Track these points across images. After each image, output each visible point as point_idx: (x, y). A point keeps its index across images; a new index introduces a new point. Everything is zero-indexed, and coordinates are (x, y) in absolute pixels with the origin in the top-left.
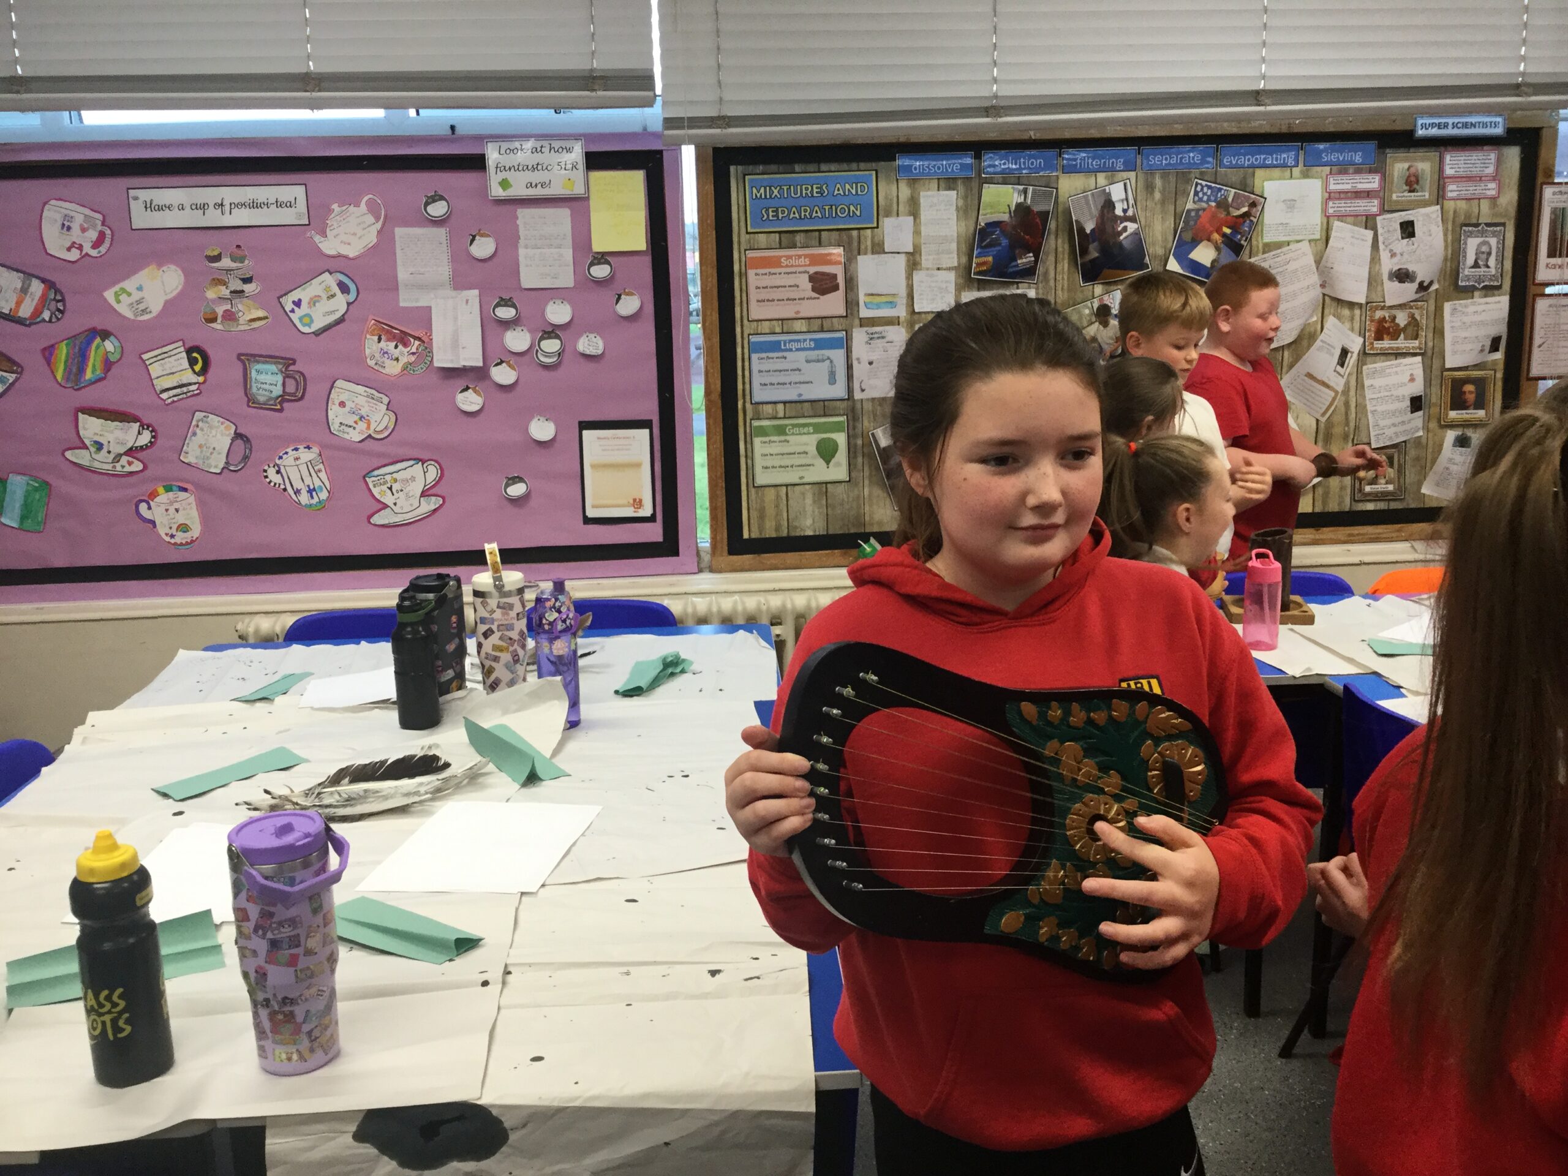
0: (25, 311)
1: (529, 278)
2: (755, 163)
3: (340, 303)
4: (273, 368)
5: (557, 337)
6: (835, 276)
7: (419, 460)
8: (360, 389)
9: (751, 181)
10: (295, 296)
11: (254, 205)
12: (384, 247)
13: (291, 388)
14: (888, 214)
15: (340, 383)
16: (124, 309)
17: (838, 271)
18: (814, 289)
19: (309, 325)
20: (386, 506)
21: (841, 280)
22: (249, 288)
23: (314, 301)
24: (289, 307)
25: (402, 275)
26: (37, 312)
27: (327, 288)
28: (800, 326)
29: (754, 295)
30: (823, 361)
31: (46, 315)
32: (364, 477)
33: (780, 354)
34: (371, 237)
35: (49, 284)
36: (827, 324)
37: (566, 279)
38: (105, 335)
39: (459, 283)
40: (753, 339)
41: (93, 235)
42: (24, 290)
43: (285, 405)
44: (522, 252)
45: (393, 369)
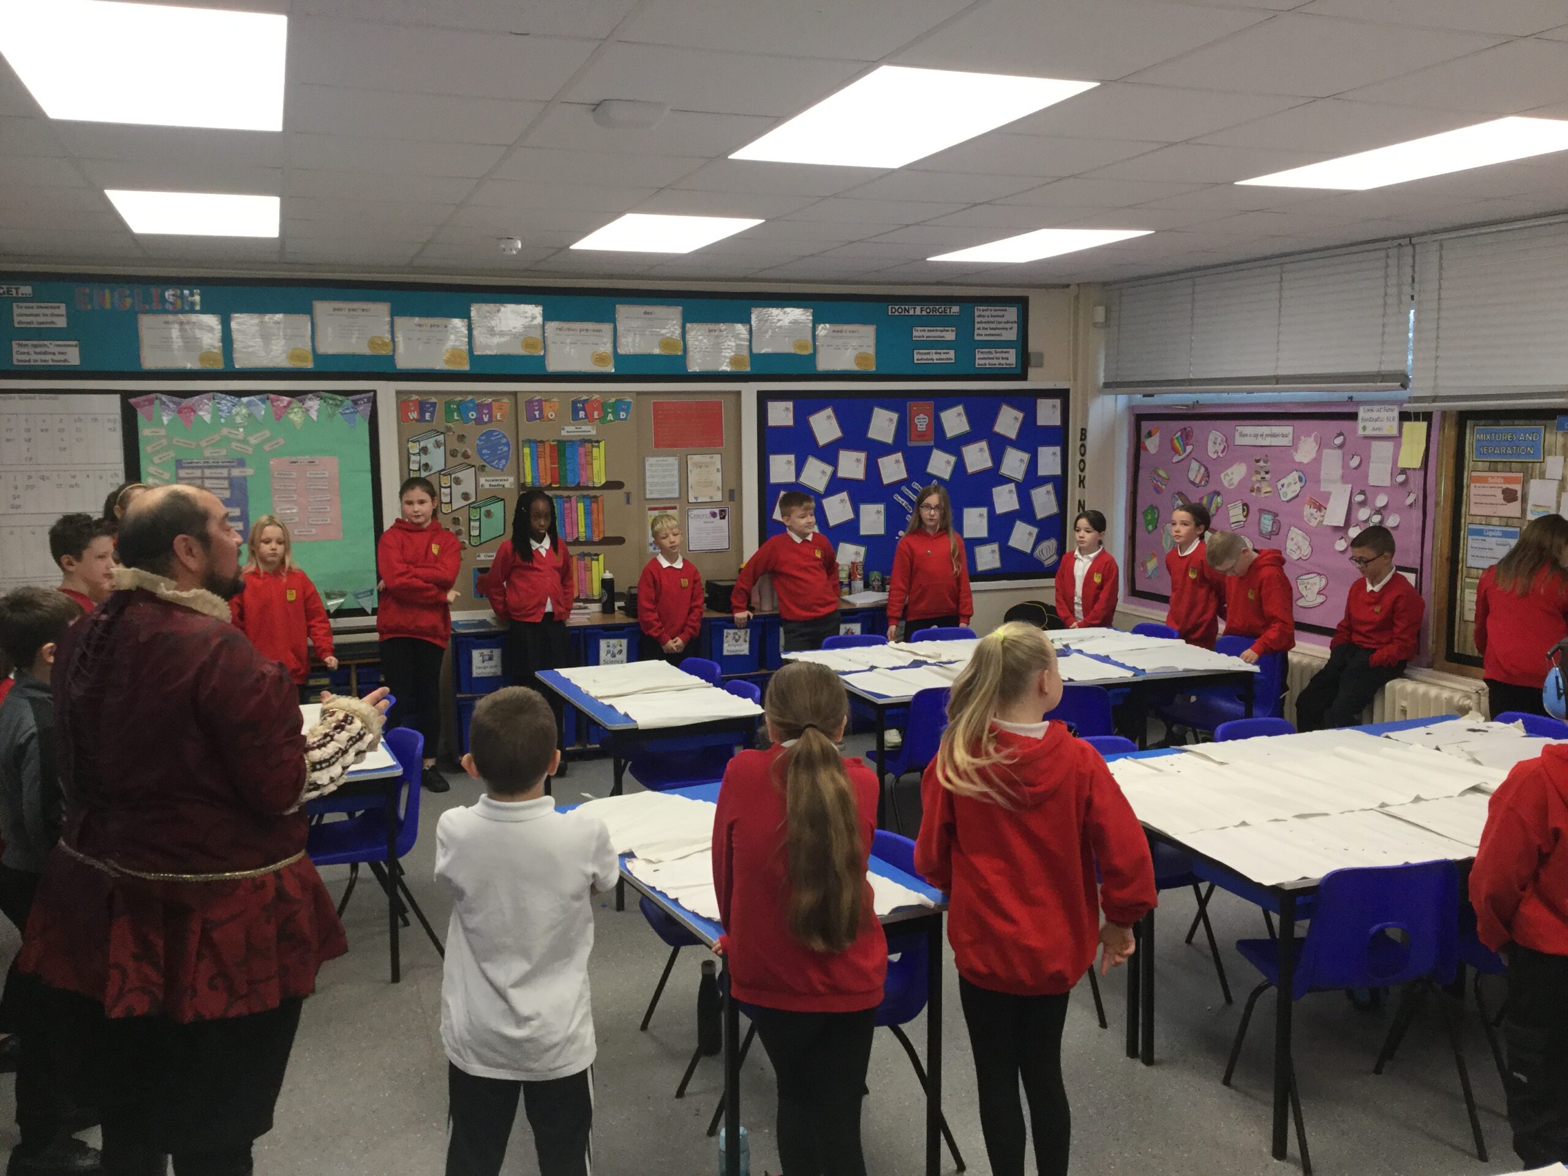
0: (1197, 481)
1: (1372, 481)
2: (1481, 419)
3: (1297, 487)
4: (1269, 517)
5: (1381, 514)
6: (1516, 492)
7: (1319, 574)
8: (1300, 532)
9: (1478, 430)
10: (1282, 482)
11: (1274, 436)
12: (1317, 460)
13: (1275, 529)
14: (1550, 454)
15: (1293, 528)
16: (1226, 484)
17: (1518, 487)
18: (1505, 499)
19: (1285, 497)
20: (1303, 596)
21: (1519, 494)
22: (1267, 476)
23: (1289, 484)
24: (1279, 487)
25: (1323, 475)
26: (1201, 481)
27: (1294, 479)
28: (1495, 521)
29: (1473, 499)
30: (1505, 545)
31: (1203, 483)
32: (1297, 578)
33: (1483, 538)
34: (1313, 455)
35: (1206, 469)
36: (1510, 522)
37: (1387, 482)
38: (1218, 494)
39: (1344, 479)
40: (1471, 526)
41: (1222, 447)
42: (1199, 471)
43: (1272, 537)
44: (1371, 465)
45: (1314, 523)
